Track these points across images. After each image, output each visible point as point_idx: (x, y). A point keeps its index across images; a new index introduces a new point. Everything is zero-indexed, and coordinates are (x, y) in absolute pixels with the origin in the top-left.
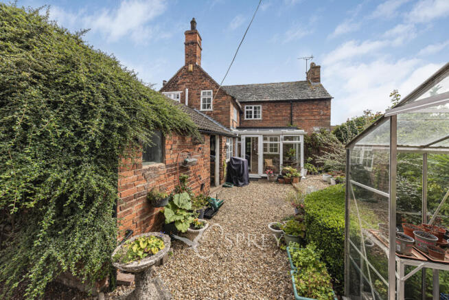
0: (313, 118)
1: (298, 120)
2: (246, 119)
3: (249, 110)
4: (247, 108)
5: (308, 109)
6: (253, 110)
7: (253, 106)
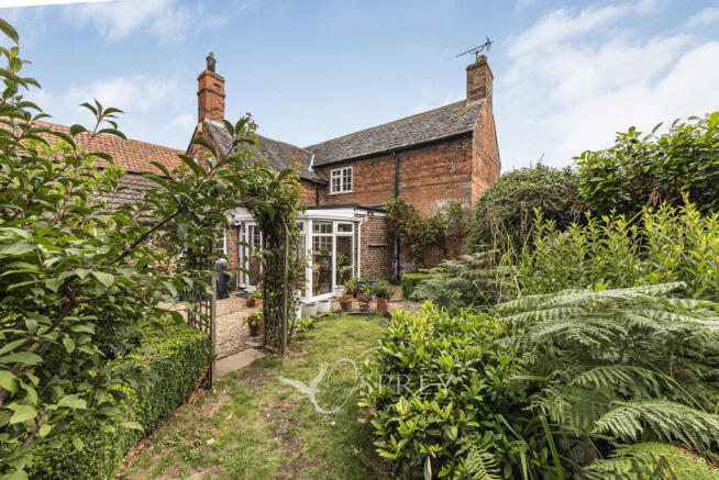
0: (435, 181)
1: (409, 188)
2: (332, 193)
3: (336, 177)
4: (334, 173)
5: (427, 163)
6: (341, 176)
7: (342, 170)
